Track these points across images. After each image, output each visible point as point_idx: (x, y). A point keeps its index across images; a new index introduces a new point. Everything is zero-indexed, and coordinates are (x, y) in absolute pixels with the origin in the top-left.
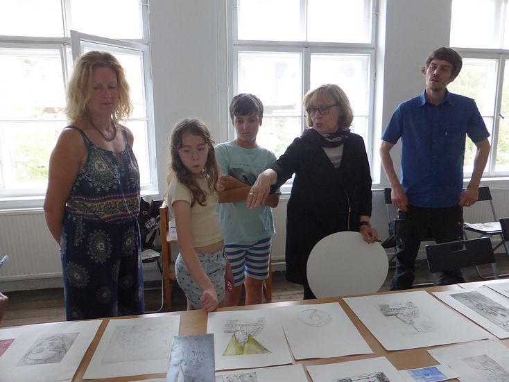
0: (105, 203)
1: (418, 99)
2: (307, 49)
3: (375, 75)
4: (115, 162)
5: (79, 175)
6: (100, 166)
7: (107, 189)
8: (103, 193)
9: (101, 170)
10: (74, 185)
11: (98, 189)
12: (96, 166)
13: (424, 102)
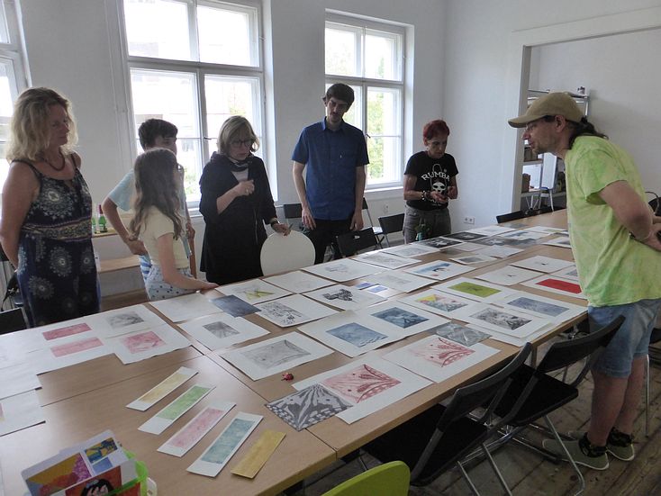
0: (61, 229)
1: (319, 125)
2: (200, 70)
3: (264, 98)
4: (67, 190)
5: (33, 205)
6: (53, 196)
7: (62, 216)
8: (59, 220)
9: (55, 200)
10: (28, 214)
11: (54, 218)
12: (50, 197)
13: (324, 128)
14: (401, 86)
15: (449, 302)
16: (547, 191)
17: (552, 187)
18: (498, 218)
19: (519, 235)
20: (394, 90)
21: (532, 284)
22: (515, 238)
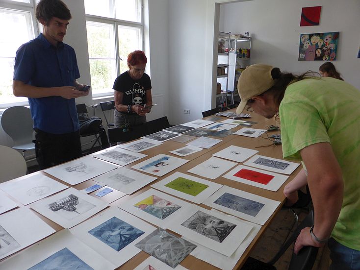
14: (141, 26)
15: (164, 205)
16: (230, 93)
17: (233, 90)
18: (203, 113)
19: (218, 126)
20: (137, 29)
21: (230, 176)
22: (215, 129)
